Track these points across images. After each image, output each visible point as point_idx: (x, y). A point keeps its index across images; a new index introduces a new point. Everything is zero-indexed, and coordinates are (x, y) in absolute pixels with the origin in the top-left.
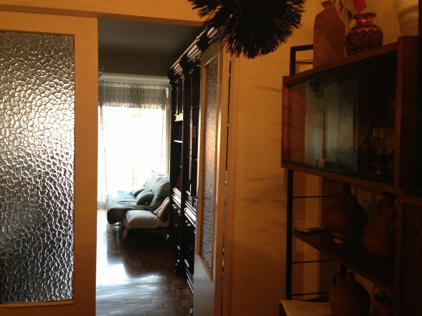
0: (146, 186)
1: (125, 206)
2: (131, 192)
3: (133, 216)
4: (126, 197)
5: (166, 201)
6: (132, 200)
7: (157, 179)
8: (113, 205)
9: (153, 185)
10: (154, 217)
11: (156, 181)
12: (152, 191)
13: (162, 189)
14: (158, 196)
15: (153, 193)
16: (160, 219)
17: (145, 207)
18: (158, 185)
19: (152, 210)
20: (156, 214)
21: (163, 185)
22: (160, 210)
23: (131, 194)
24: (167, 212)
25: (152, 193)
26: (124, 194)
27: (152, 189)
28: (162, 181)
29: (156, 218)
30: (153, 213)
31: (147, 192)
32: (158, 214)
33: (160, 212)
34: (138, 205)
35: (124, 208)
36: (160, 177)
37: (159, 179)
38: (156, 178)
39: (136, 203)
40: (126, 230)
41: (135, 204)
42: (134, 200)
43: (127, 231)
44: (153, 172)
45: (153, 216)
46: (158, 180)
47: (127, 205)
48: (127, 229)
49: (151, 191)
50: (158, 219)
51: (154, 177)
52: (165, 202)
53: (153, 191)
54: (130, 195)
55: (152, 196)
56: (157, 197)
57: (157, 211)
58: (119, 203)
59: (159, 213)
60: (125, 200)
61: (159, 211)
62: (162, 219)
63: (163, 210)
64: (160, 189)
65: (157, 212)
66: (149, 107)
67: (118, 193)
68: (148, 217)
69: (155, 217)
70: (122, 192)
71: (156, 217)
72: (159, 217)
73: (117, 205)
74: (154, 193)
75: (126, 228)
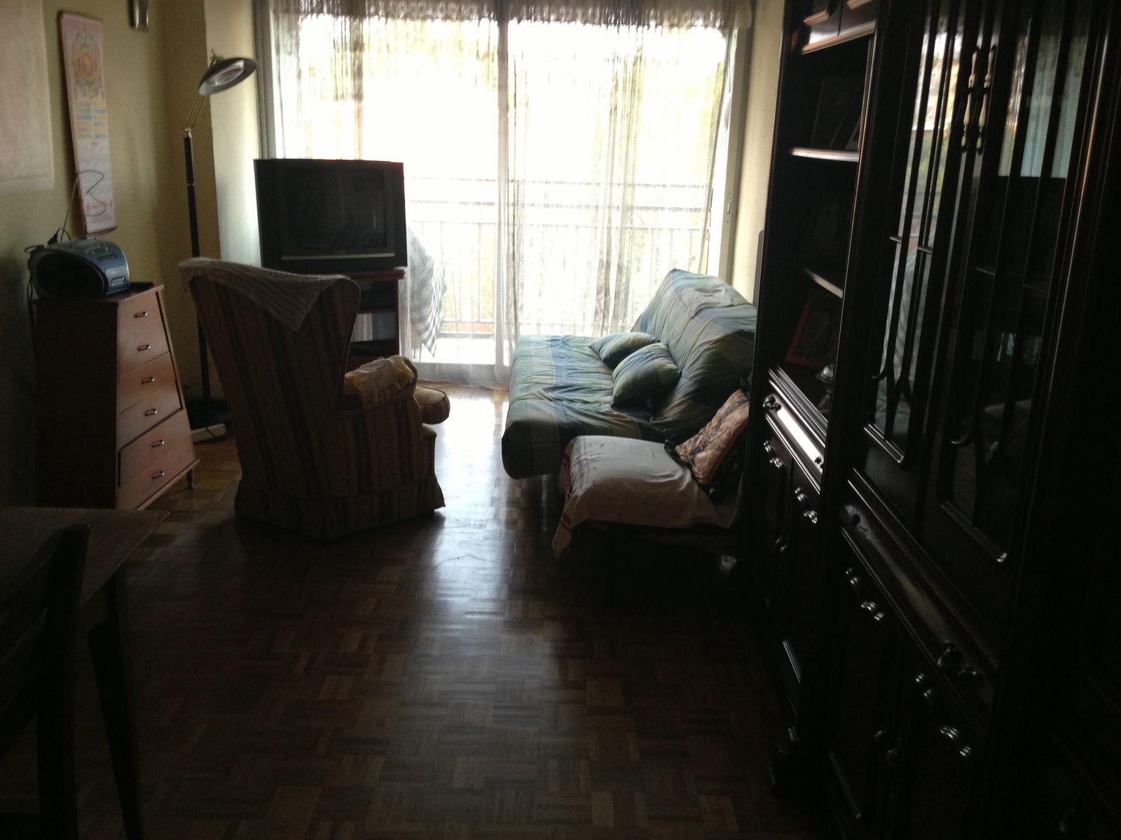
0: (650, 328)
1: (570, 413)
2: (597, 347)
3: (594, 468)
4: (577, 365)
5: (730, 411)
6: (598, 381)
7: (694, 308)
8: (526, 405)
9: (678, 328)
10: (677, 477)
11: (686, 317)
12: (672, 352)
13: (713, 354)
14: (695, 382)
15: (675, 363)
16: (704, 488)
17: (644, 422)
18: (695, 337)
19: (672, 437)
20: (687, 465)
21: (717, 341)
22: (703, 447)
23: (596, 351)
24: (736, 466)
25: (673, 366)
26: (569, 354)
27: (672, 343)
28: (716, 321)
29: (689, 485)
30: (675, 456)
31: (651, 356)
32: (693, 461)
33: (704, 459)
34: (615, 413)
35: (563, 419)
36: (703, 301)
37: (700, 310)
38: (690, 304)
39: (610, 399)
40: (567, 525)
41: (605, 402)
42: (605, 383)
43: (568, 530)
44: (675, 274)
45: (676, 471)
46: (696, 314)
47: (578, 406)
48: (568, 521)
49: (668, 353)
50: (696, 488)
51: (680, 298)
52: (726, 414)
53: (677, 353)
54: (592, 356)
55: (673, 379)
56: (691, 385)
57: (689, 449)
58: (550, 394)
59: (700, 460)
60: (570, 382)
61: (698, 450)
62: (711, 491)
63: (718, 453)
64: (707, 353)
65: (694, 453)
66: (676, 21)
67: (552, 346)
68: (654, 477)
69: (682, 478)
70: (564, 342)
71: (688, 477)
72: (701, 481)
73: (536, 403)
74: (680, 363)
75: (565, 517)
